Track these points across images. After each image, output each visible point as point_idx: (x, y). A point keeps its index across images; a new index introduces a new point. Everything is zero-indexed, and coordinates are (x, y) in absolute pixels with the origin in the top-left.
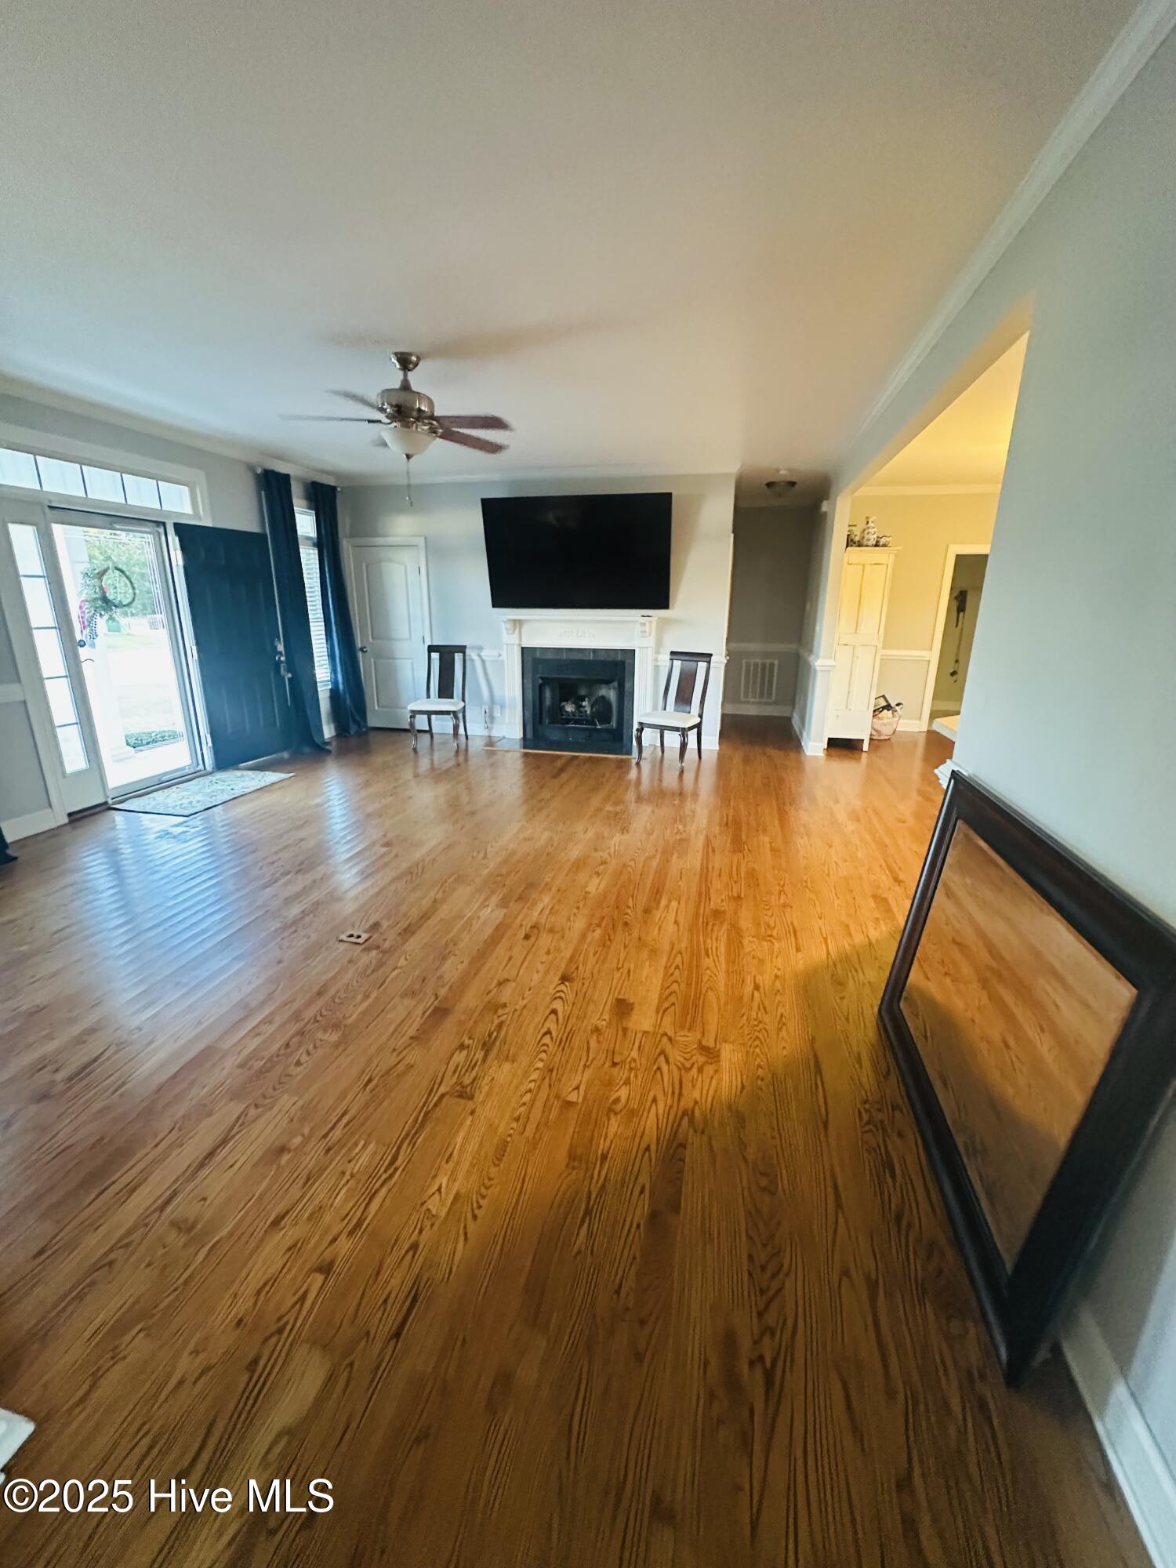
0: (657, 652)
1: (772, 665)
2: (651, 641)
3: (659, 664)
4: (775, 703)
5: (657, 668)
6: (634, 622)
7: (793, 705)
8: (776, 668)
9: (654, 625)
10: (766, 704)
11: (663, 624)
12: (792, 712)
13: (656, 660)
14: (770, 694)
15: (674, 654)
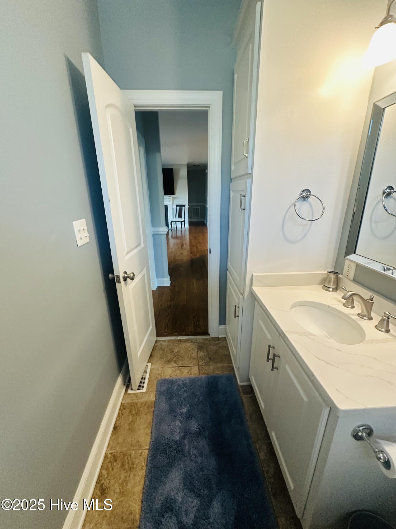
0: (173, 205)
1: (199, 208)
2: (171, 203)
3: (174, 208)
4: (201, 218)
5: (173, 209)
6: (167, 198)
7: (204, 218)
8: (200, 209)
9: (171, 199)
10: (198, 218)
11: (173, 199)
12: (204, 220)
13: (173, 207)
14: (199, 216)
15: (177, 205)
